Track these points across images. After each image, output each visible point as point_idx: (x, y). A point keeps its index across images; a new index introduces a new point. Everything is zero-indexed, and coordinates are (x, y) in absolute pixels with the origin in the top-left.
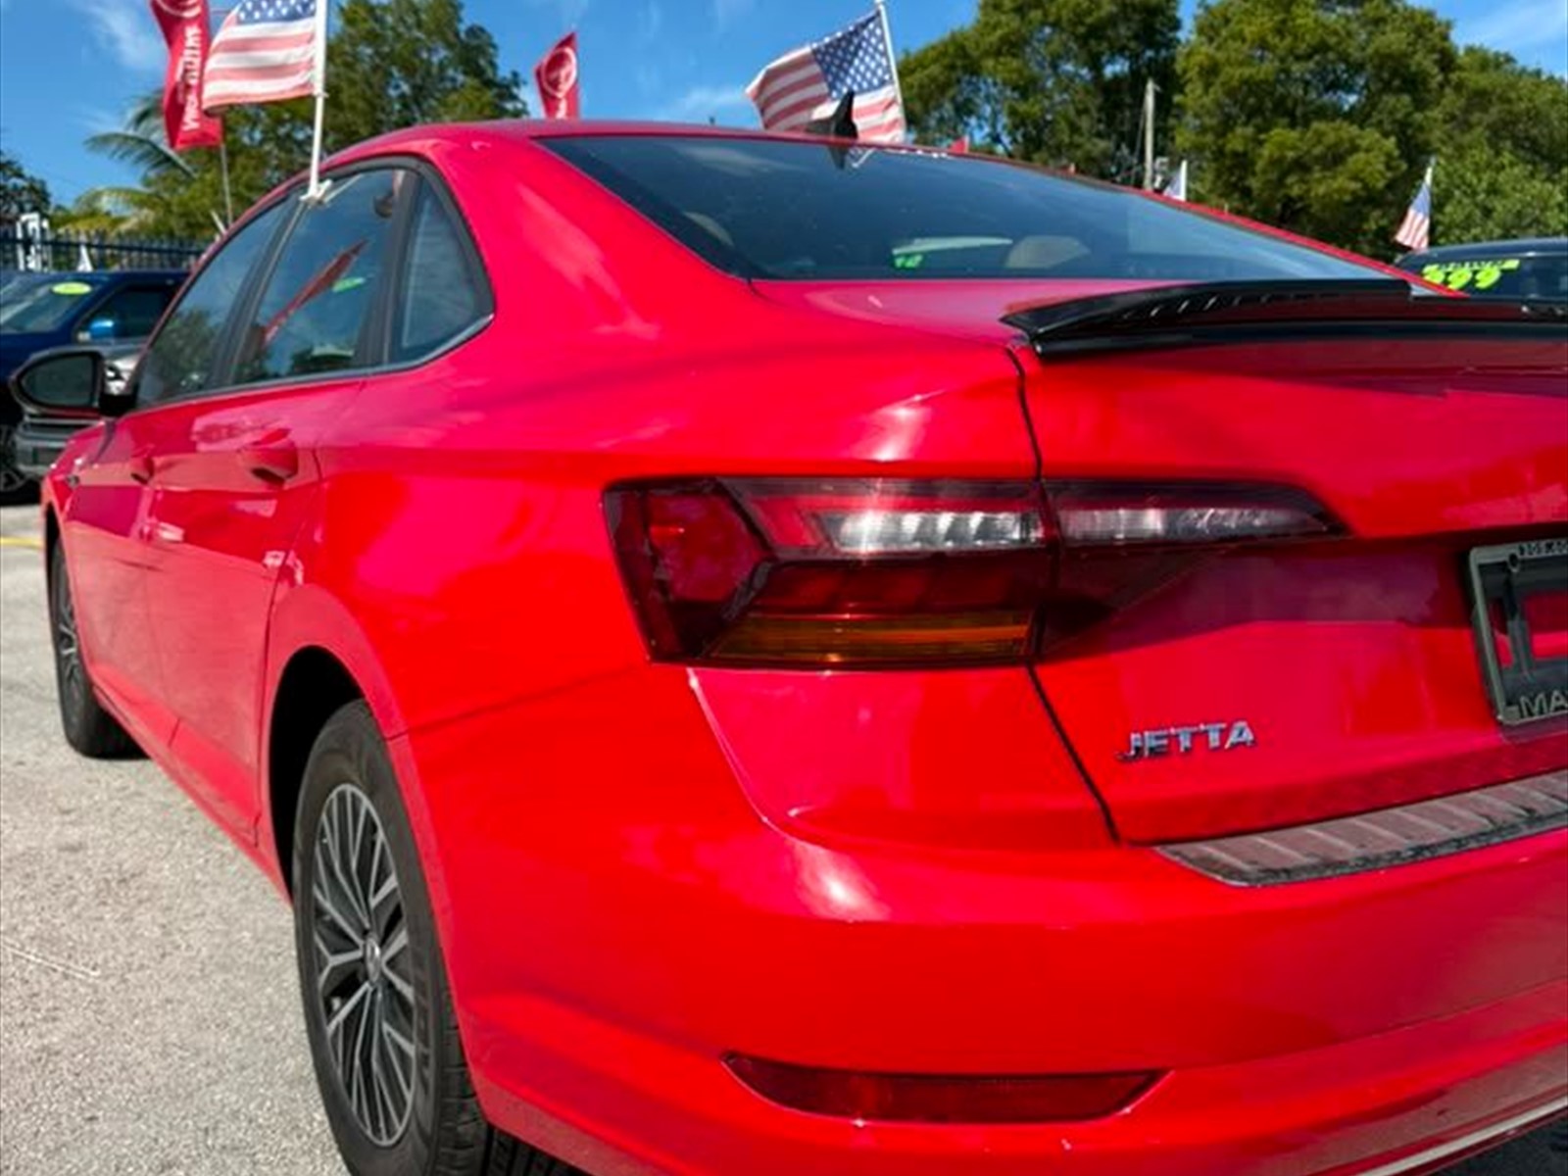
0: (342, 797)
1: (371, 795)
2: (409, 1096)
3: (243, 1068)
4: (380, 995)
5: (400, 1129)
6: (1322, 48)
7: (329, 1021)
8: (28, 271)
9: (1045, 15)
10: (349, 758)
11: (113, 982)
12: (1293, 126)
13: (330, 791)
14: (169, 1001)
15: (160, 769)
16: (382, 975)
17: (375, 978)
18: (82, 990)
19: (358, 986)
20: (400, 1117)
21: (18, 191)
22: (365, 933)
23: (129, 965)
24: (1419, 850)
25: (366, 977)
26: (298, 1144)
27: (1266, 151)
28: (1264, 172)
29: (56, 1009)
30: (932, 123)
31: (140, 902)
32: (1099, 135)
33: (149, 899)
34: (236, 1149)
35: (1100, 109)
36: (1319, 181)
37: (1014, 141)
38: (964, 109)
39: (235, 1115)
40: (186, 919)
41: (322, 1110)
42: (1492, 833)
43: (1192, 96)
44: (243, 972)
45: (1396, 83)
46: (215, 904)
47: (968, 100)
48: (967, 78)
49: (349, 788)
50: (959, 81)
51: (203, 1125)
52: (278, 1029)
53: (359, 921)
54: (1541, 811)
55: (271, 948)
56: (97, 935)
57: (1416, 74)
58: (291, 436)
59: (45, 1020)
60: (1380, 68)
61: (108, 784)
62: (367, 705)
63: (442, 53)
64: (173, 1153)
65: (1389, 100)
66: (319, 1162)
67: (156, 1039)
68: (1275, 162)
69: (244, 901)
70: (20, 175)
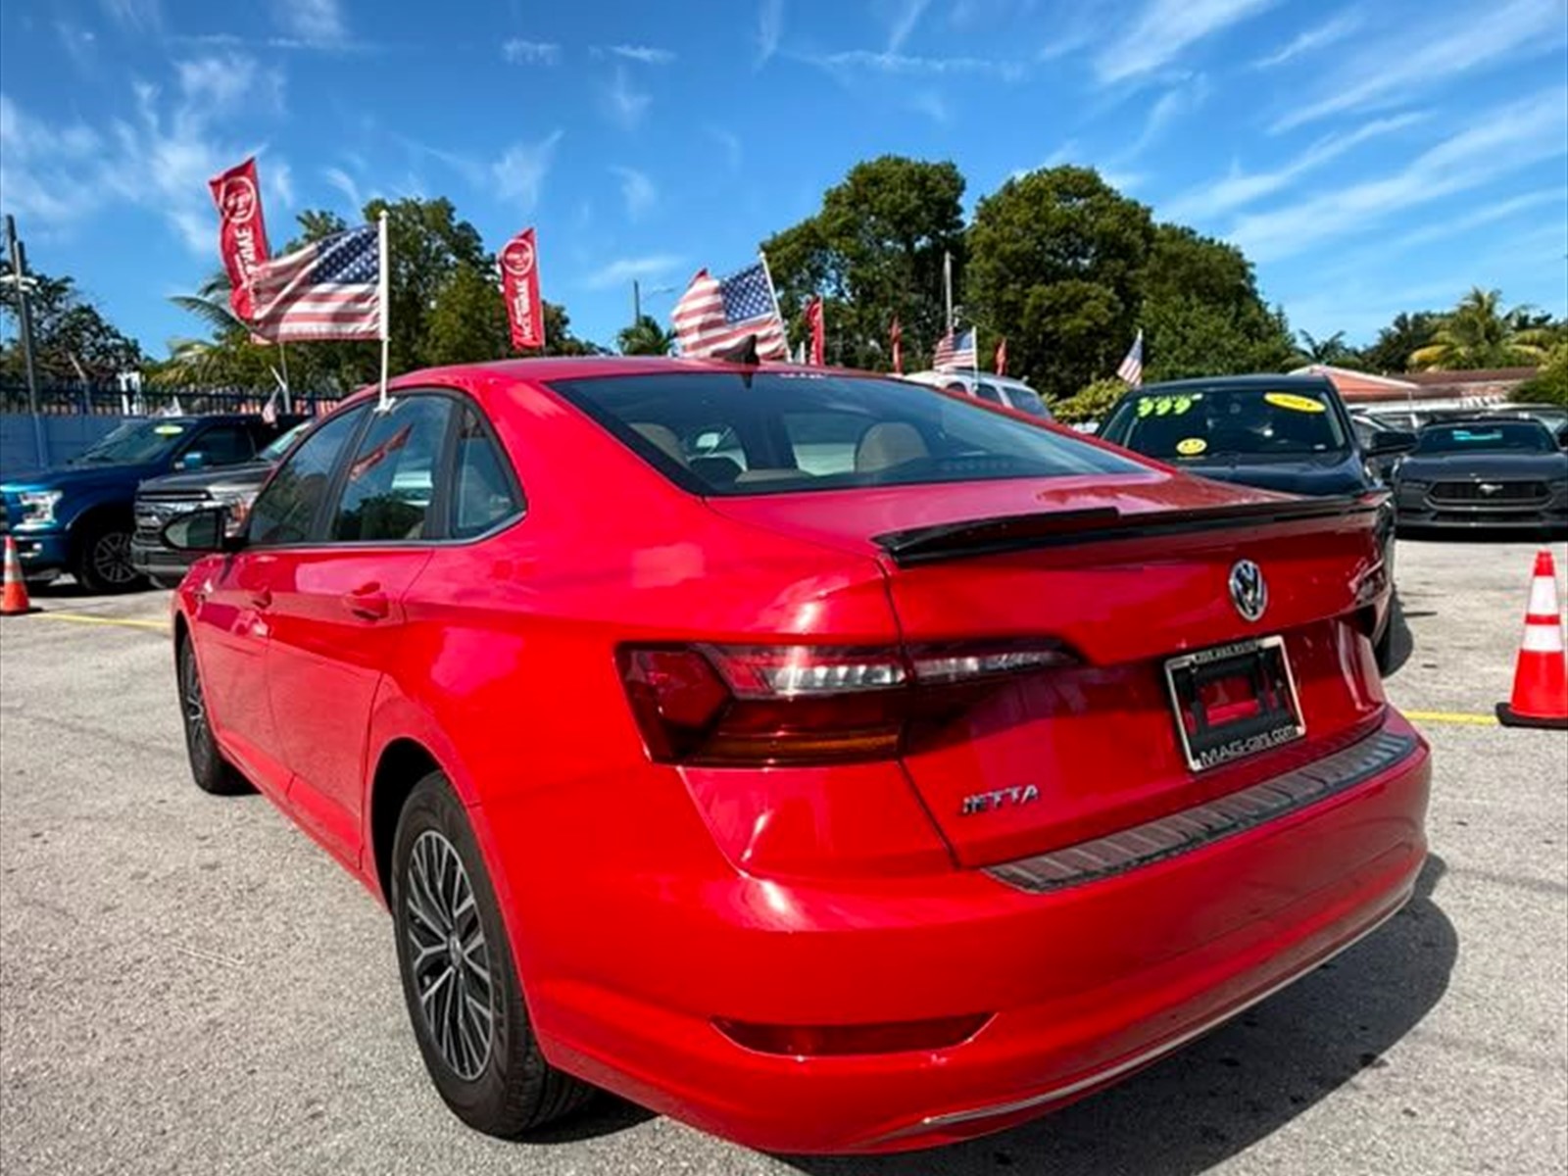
0: (428, 839)
1: (452, 842)
2: (488, 1047)
3: (356, 1026)
4: (461, 976)
5: (481, 1069)
6: (1066, 230)
7: (423, 993)
8: (131, 416)
9: (872, 206)
10: (435, 815)
11: (253, 968)
12: (1046, 282)
13: (419, 834)
14: (297, 980)
15: (268, 801)
16: (463, 961)
17: (457, 963)
18: (232, 975)
19: (444, 969)
20: (482, 1061)
21: (116, 348)
22: (448, 933)
23: (265, 954)
24: (1142, 860)
25: (450, 963)
26: (402, 1080)
27: (1030, 301)
28: (1030, 314)
29: (215, 991)
30: (795, 283)
31: (267, 906)
32: (913, 290)
33: (273, 902)
34: (359, 1086)
35: (913, 273)
36: (1065, 321)
37: (854, 295)
38: (818, 273)
39: (355, 1062)
40: (302, 916)
41: (419, 1053)
42: (1187, 844)
43: (979, 264)
44: (348, 955)
45: (1113, 252)
46: (321, 904)
47: (819, 268)
48: (817, 251)
49: (434, 834)
50: (812, 254)
51: (333, 1071)
52: (378, 995)
53: (444, 925)
54: (1217, 826)
55: (366, 935)
56: (238, 933)
57: (1127, 245)
58: (382, 589)
59: (208, 1000)
60: (1104, 242)
61: (231, 815)
62: (445, 776)
63: (439, 242)
64: (314, 1093)
65: (1110, 264)
66: (419, 1092)
67: (290, 1009)
68: (1036, 308)
69: (343, 900)
70: (117, 336)
